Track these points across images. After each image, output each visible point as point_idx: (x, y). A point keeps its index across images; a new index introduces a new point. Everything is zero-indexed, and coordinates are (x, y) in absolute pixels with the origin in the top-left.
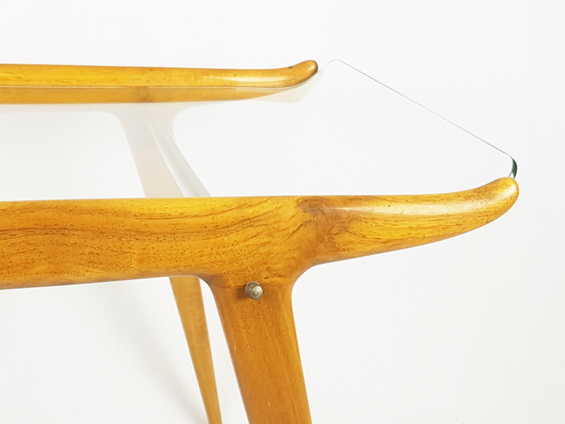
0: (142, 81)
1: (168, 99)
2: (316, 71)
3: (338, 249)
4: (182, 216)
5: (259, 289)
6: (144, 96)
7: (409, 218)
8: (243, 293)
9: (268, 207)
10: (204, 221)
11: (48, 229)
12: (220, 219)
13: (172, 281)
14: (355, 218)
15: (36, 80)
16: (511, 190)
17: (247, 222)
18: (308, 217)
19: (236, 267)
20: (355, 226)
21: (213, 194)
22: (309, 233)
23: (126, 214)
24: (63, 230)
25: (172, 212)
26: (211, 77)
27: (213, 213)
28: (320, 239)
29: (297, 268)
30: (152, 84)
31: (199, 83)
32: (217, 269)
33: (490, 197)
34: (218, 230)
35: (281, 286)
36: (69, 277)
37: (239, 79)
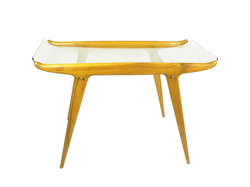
0: (152, 44)
1: (157, 47)
2: (187, 42)
3: (186, 71)
4: (162, 65)
5: (173, 77)
6: (152, 47)
7: (198, 67)
8: (171, 77)
9: (175, 64)
10: (165, 66)
11: (143, 66)
12: (168, 66)
13: (154, 75)
14: (189, 66)
15: (133, 44)
16: (216, 63)
17: (172, 66)
18: (181, 66)
19: (170, 73)
20: (189, 68)
21: (165, 62)
22: (182, 69)
23: (154, 65)
24: (145, 67)
25: (161, 65)
26: (166, 43)
27: (167, 65)
28: (183, 70)
29: (180, 74)
30: (154, 44)
31: (163, 44)
32: (167, 74)
33: (212, 64)
34: (168, 67)
35: (177, 77)
36: (145, 74)
37: (171, 43)
